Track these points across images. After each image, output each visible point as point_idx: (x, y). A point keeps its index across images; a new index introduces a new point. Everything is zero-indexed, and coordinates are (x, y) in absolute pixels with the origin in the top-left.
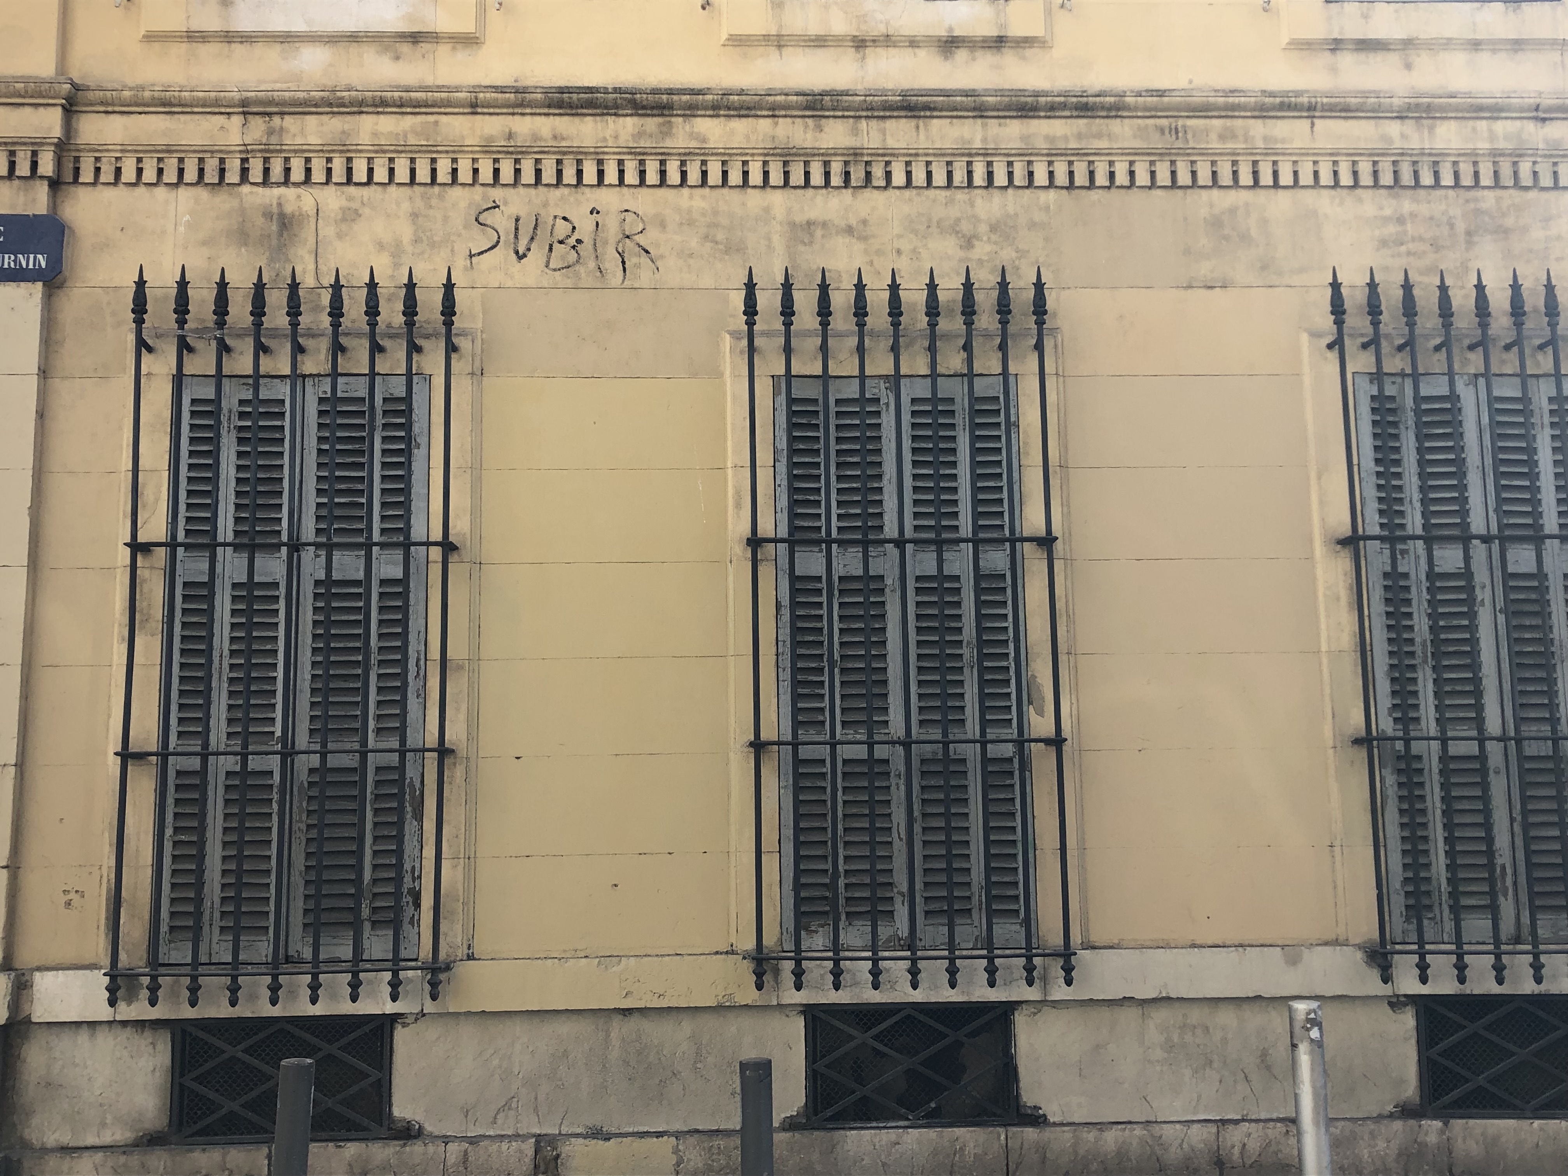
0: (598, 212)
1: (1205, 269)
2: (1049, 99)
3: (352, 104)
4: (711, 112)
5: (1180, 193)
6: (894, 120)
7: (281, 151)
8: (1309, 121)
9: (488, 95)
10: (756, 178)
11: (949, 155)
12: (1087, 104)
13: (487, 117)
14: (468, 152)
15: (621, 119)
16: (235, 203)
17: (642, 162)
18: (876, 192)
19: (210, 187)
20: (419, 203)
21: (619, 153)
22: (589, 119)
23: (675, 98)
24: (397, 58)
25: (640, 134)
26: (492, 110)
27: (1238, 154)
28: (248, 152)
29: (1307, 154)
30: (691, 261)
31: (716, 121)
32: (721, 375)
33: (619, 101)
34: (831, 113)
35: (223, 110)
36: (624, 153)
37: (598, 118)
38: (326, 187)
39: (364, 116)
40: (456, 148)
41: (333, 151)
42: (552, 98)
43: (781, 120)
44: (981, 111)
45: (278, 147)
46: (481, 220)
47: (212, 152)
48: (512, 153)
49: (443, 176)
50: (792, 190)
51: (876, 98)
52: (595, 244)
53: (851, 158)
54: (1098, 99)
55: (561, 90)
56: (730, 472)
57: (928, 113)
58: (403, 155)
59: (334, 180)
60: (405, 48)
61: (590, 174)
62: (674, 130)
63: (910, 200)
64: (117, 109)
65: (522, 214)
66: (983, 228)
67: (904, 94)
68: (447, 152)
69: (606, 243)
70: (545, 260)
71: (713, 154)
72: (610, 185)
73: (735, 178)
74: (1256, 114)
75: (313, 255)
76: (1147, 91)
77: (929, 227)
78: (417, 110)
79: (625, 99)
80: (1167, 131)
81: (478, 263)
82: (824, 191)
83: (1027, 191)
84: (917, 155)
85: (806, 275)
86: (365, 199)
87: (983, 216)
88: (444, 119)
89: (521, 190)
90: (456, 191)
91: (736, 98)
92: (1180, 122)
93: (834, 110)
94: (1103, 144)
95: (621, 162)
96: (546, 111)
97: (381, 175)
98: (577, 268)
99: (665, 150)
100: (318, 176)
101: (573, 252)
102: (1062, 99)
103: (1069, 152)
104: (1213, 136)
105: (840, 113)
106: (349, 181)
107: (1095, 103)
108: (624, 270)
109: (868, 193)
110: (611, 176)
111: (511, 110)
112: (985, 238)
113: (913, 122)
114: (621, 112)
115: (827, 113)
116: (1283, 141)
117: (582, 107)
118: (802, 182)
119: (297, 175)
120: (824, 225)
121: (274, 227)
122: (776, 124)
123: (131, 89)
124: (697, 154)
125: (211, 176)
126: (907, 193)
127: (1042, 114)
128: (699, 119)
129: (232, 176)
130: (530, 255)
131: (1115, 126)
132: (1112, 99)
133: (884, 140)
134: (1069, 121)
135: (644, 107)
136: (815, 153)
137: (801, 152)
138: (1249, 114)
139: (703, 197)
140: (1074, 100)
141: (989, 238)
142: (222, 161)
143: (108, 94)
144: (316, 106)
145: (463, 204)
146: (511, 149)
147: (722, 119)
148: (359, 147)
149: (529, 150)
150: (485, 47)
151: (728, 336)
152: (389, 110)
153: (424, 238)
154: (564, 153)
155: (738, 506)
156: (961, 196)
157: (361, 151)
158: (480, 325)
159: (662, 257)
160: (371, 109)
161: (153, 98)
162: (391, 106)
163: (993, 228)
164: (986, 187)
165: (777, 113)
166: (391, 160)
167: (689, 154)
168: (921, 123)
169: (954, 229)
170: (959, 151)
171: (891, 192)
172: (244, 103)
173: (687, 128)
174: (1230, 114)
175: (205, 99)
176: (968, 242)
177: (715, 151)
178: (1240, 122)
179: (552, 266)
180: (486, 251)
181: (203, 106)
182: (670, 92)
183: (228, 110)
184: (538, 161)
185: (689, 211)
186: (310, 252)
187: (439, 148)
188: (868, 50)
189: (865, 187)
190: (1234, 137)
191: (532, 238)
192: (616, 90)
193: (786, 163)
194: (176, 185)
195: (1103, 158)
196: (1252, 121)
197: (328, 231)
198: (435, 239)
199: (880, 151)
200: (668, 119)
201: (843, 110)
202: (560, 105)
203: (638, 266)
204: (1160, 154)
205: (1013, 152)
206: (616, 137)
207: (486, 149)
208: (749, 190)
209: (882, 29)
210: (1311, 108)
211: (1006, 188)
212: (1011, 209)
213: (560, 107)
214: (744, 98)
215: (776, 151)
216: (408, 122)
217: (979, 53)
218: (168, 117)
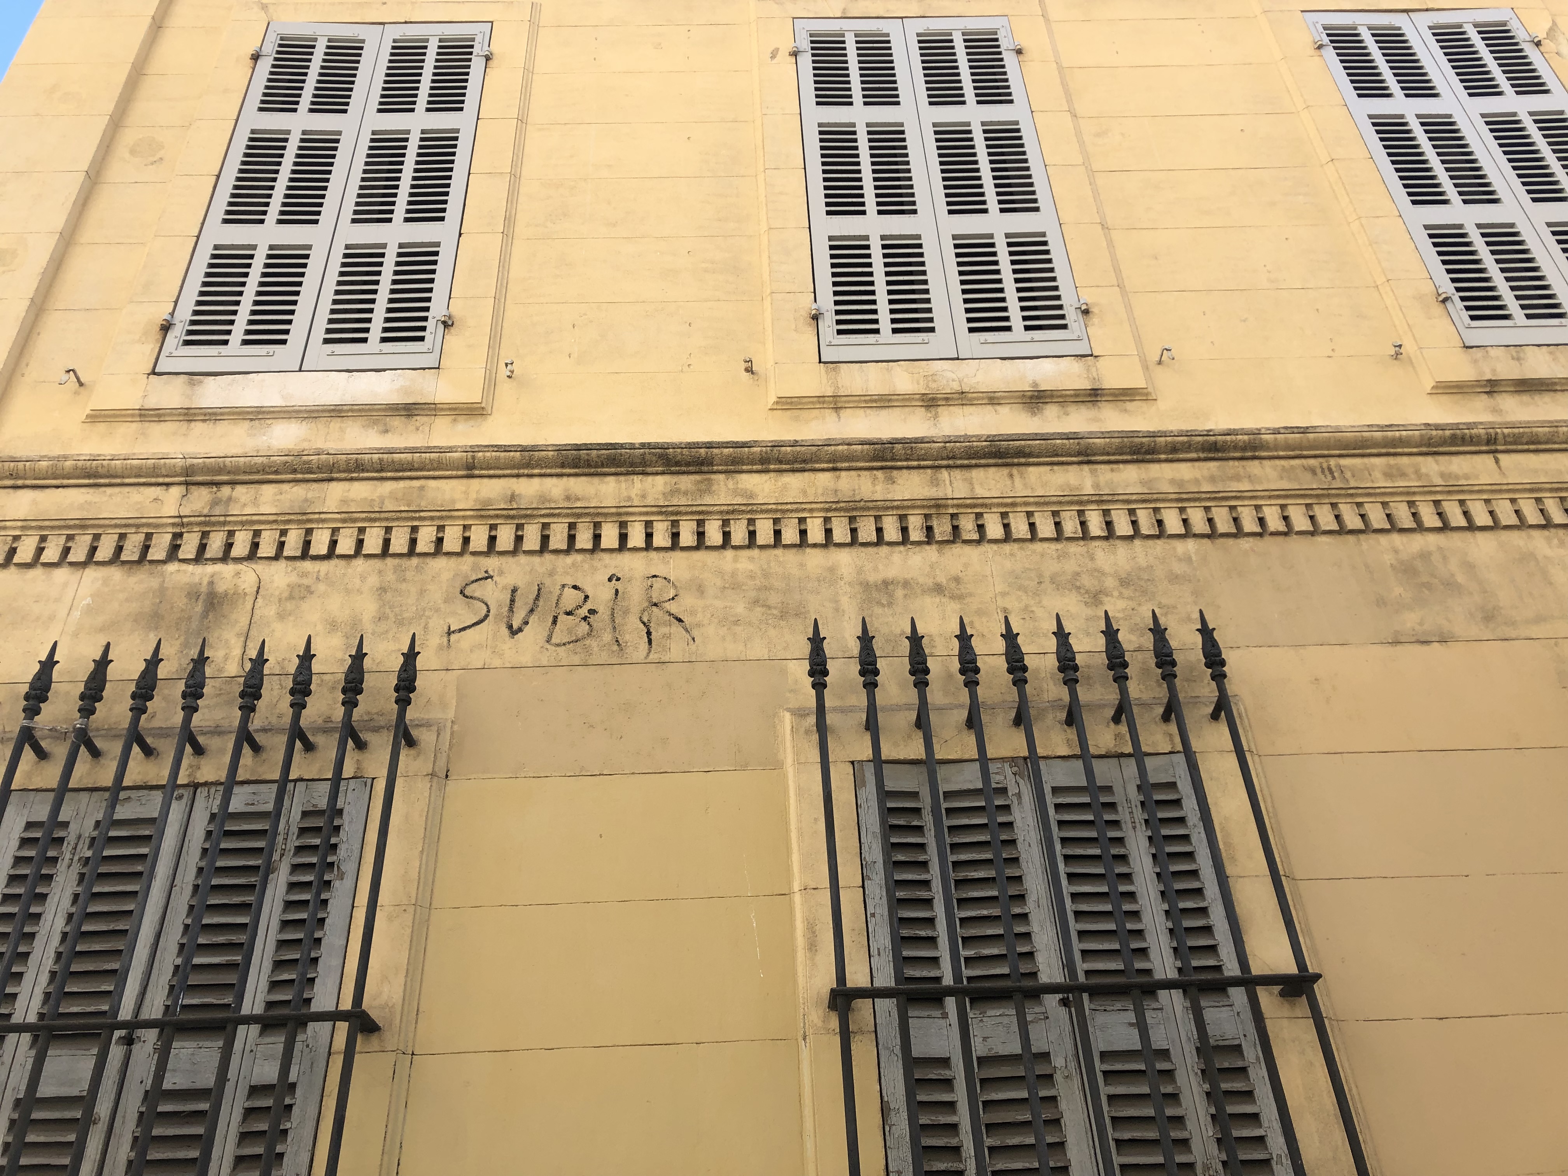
0: (618, 579)
1: (1410, 620)
2: (1169, 439)
3: (320, 469)
4: (759, 467)
5: (1351, 538)
6: (982, 469)
7: (224, 523)
8: (1491, 456)
9: (488, 454)
10: (816, 534)
11: (1054, 503)
12: (1216, 443)
13: (486, 480)
14: (458, 517)
15: (650, 479)
16: (154, 583)
17: (675, 523)
18: (968, 549)
19: (127, 566)
20: (390, 576)
21: (647, 514)
22: (611, 479)
23: (716, 451)
24: (386, 431)
25: (674, 492)
26: (491, 472)
27: (1414, 493)
28: (182, 525)
29: (1500, 491)
30: (738, 629)
31: (764, 477)
32: (778, 765)
33: (648, 457)
34: (905, 463)
35: (161, 480)
36: (653, 513)
37: (622, 478)
38: (274, 563)
39: (334, 484)
40: (444, 514)
41: (289, 522)
42: (567, 457)
43: (843, 474)
44: (1088, 455)
45: (222, 519)
46: (467, 592)
47: (138, 526)
48: (513, 517)
49: (424, 544)
50: (863, 549)
51: (958, 444)
52: (613, 614)
53: (933, 511)
54: (1228, 438)
55: (578, 448)
56: (797, 898)
57: (1023, 460)
58: (377, 524)
59: (285, 554)
60: (396, 422)
61: (610, 536)
62: (714, 488)
63: (1012, 555)
64: (28, 482)
65: (520, 584)
66: (1110, 583)
67: (991, 439)
68: (432, 518)
69: (626, 612)
70: (546, 634)
71: (762, 511)
72: (635, 549)
73: (790, 535)
74: (1424, 449)
75: (243, 639)
76: (1286, 428)
77: (1040, 583)
78: (401, 474)
79: (654, 454)
80: (1319, 471)
81: (458, 641)
82: (902, 548)
83: (1159, 542)
84: (1014, 505)
85: (887, 641)
86: (322, 574)
87: (1107, 569)
88: (432, 483)
89: (522, 559)
90: (440, 563)
91: (789, 449)
92: (1333, 462)
93: (907, 460)
94: (1245, 486)
95: (648, 524)
96: (558, 471)
97: (346, 545)
98: (587, 642)
99: (704, 508)
100: (267, 548)
101: (583, 624)
102: (1185, 439)
103: (1204, 496)
104: (1377, 474)
105: (915, 463)
106: (305, 554)
107: (1225, 442)
108: (650, 642)
109: (957, 549)
110: (636, 538)
111: (516, 471)
112: (1116, 593)
113: (1005, 471)
114: (649, 470)
115: (899, 463)
116: (1466, 477)
117: (602, 466)
118: (873, 538)
119: (240, 548)
120: (906, 584)
121: (199, 608)
122: (838, 477)
123: (50, 459)
124: (743, 512)
125: (130, 553)
126: (1007, 548)
127: (1163, 456)
128: (744, 476)
129: (157, 552)
130: (527, 629)
131: (1254, 467)
132: (1246, 437)
133: (972, 489)
134: (1197, 464)
135: (678, 464)
136: (888, 506)
137: (870, 505)
138: (1415, 450)
139: (751, 559)
140: (1200, 438)
141: (1121, 593)
142: (149, 536)
143: (21, 464)
144: (276, 472)
145: (446, 576)
146: (512, 513)
147: (772, 475)
148: (323, 516)
149: (535, 512)
150: (490, 419)
151: (787, 716)
152: (366, 475)
153: (391, 615)
154: (579, 516)
155: (812, 946)
156: (1074, 548)
157: (323, 521)
158: (451, 714)
159: (698, 625)
160: (343, 475)
161: (76, 468)
162: (368, 471)
163: (1124, 582)
164: (1106, 538)
165: (839, 465)
166: (362, 530)
167: (733, 512)
168: (1015, 471)
169: (1074, 584)
170: (1066, 498)
171: (986, 547)
172: (188, 471)
173: (731, 484)
174: (1392, 450)
175: (140, 468)
176: (1095, 597)
177: (764, 507)
178: (1405, 460)
179: (554, 641)
180: (469, 627)
181: (139, 476)
182: (709, 445)
183: (167, 480)
184: (545, 526)
185: (734, 574)
186: (238, 635)
187: (422, 514)
188: (940, 409)
189: (953, 542)
190: (1403, 475)
191: (532, 611)
192: (643, 445)
193: (852, 519)
194: (83, 565)
195: (1246, 503)
196: (1420, 459)
197: (267, 610)
198: (406, 615)
199: (968, 501)
200: (708, 476)
201: (918, 460)
202: (576, 463)
203: (668, 637)
204: (1317, 496)
205: (1134, 497)
206: (644, 496)
207: (482, 512)
208: (808, 550)
209: (956, 387)
210: (1491, 440)
211: (1130, 538)
212: (1142, 561)
213: (576, 467)
214: (798, 448)
215: (838, 506)
216: (388, 487)
217: (1072, 408)
218: (91, 490)
